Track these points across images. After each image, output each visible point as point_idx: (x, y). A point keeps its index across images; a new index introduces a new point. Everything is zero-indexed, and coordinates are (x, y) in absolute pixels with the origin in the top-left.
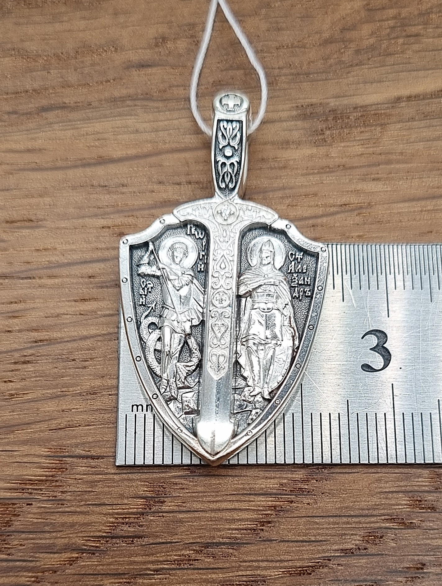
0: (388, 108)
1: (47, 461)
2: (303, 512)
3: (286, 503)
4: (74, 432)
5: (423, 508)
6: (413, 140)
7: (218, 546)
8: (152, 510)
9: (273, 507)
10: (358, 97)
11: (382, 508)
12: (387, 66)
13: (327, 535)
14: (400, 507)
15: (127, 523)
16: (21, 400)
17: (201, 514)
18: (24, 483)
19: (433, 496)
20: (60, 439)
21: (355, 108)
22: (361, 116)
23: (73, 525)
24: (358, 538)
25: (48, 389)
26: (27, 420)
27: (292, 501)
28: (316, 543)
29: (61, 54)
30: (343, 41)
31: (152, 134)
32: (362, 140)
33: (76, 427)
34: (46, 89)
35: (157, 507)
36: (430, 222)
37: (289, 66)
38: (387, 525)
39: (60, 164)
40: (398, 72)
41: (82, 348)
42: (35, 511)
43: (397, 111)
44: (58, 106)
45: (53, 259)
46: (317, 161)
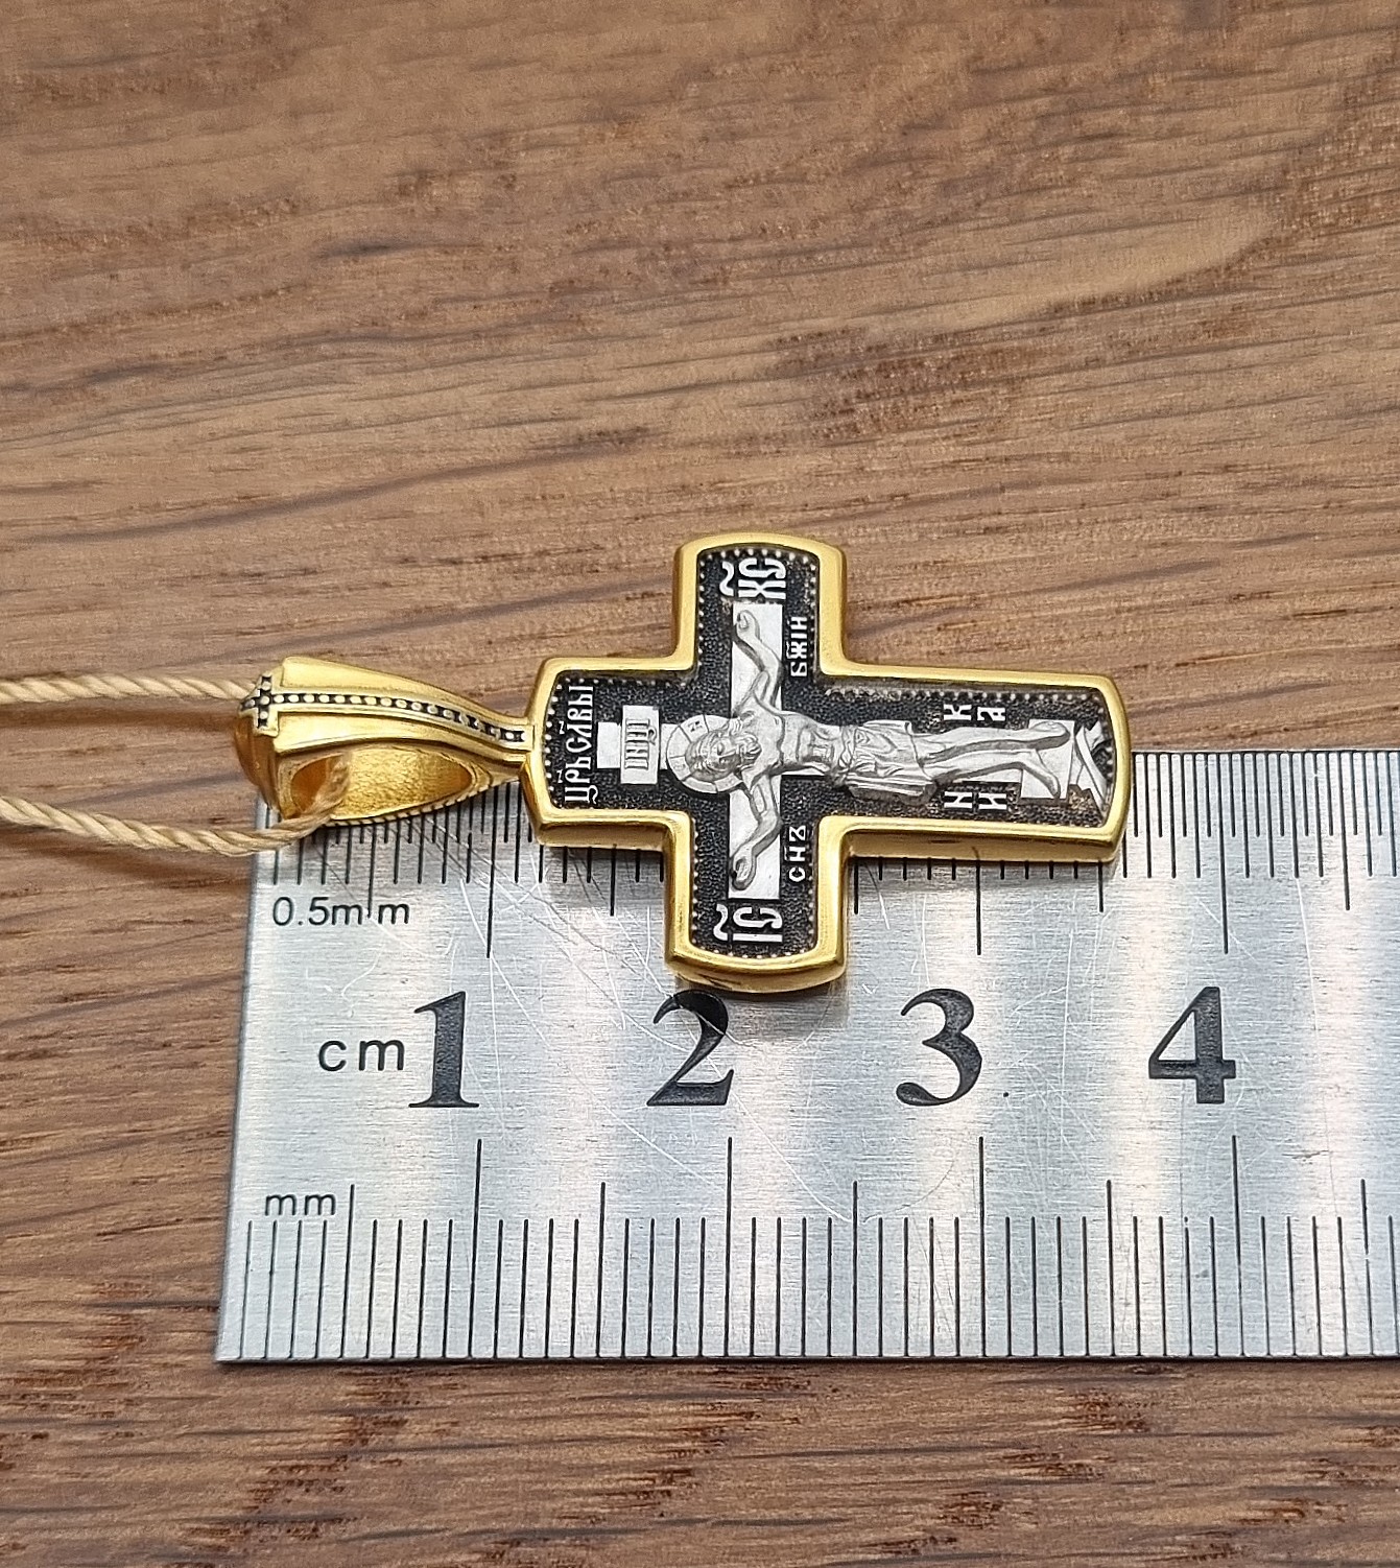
0: (1030, 333)
1: (91, 1318)
2: (781, 1441)
3: (734, 1417)
4: (165, 1239)
5: (1113, 1424)
6: (1098, 417)
7: (546, 1540)
8: (372, 1444)
9: (697, 1430)
10: (948, 306)
11: (997, 1425)
12: (1030, 220)
13: (845, 1503)
14: (1050, 1423)
15: (301, 1483)
16: (22, 1156)
17: (502, 1454)
18: (25, 1380)
19: (1142, 1391)
20: (127, 1258)
21: (939, 339)
22: (957, 358)
23: (155, 1489)
24: (932, 1510)
25: (96, 1125)
26: (37, 1209)
27: (752, 1414)
28: (815, 1528)
29: (146, 228)
30: (908, 158)
31: (387, 429)
32: (958, 422)
33: (168, 1224)
34: (104, 321)
35: (383, 1436)
36: (1141, 640)
37: (760, 232)
38: (1012, 1472)
39: (137, 520)
40: (1059, 236)
41: (190, 1013)
42: (55, 1453)
43: (1055, 341)
44: (137, 364)
45: (116, 775)
46: (832, 484)
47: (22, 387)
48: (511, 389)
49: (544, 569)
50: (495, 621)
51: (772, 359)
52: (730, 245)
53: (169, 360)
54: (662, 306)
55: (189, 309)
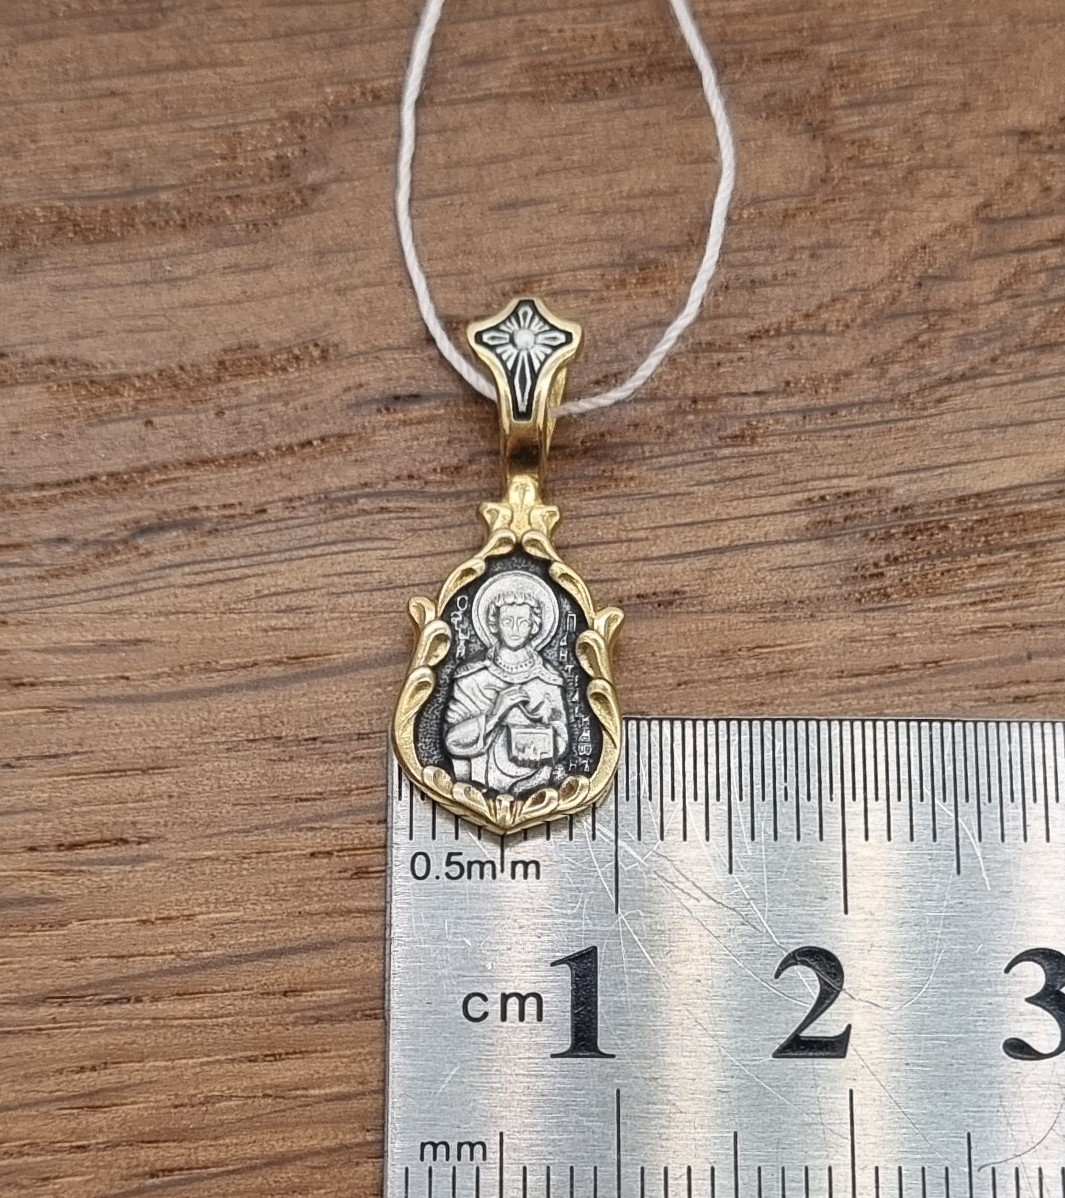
47: (63, 540)
51: (802, 520)
52: (756, 399)
53: (210, 513)
54: (693, 463)
55: (226, 459)
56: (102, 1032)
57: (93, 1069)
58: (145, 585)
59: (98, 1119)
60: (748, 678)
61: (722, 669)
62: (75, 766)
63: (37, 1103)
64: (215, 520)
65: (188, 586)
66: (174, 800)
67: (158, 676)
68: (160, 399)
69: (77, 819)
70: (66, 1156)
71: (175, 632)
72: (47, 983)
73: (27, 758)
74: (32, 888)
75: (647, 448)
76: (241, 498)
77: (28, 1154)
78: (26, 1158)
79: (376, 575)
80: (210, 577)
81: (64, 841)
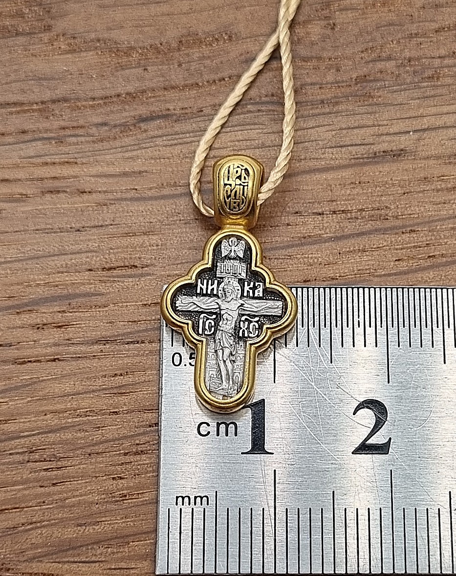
47: (105, 124)
48: (341, 129)
49: (362, 218)
50: (341, 243)
52: (439, 60)
53: (176, 112)
54: (409, 89)
55: (182, 87)
56: (125, 357)
57: (121, 375)
58: (144, 145)
59: (122, 399)
60: (438, 191)
61: (425, 186)
62: (111, 230)
63: (93, 391)
64: (178, 115)
65: (166, 146)
66: (160, 247)
67: (151, 189)
68: (151, 59)
69: (112, 256)
70: (107, 416)
71: (159, 168)
72: (97, 334)
73: (88, 227)
74: (90, 288)
75: (386, 83)
76: (191, 105)
77: (89, 416)
78: (88, 417)
79: (257, 141)
80: (176, 141)
81: (106, 266)
